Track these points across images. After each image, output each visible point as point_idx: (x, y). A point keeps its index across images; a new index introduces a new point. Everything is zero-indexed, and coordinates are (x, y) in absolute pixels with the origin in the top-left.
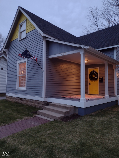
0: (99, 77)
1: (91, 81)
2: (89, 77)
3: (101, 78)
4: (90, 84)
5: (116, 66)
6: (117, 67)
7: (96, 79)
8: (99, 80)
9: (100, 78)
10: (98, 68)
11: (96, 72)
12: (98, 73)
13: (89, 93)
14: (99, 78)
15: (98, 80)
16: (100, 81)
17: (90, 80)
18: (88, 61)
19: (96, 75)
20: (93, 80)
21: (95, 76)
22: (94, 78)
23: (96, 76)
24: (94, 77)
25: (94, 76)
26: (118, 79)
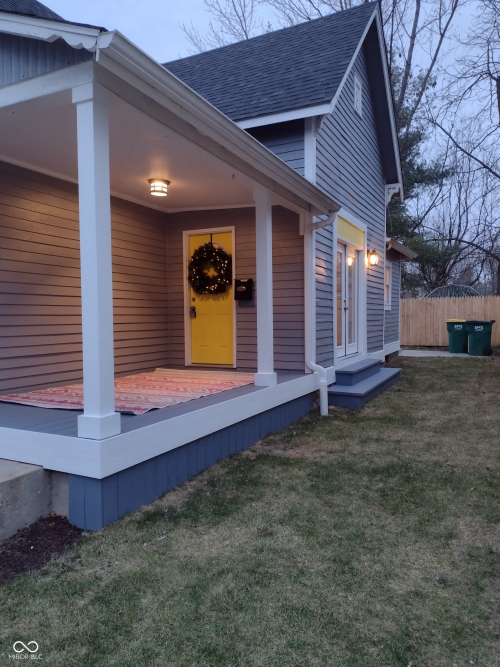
0: (234, 277)
1: (197, 299)
2: (190, 278)
3: (244, 284)
4: (193, 311)
5: (315, 219)
6: (316, 224)
7: (222, 290)
8: (237, 293)
9: (238, 283)
10: (232, 228)
11: (220, 250)
12: (229, 258)
13: (188, 362)
14: (234, 282)
15: (232, 291)
16: (239, 296)
17: (193, 294)
18: (175, 183)
19: (222, 268)
20: (210, 292)
21: (216, 274)
22: (213, 281)
23: (219, 271)
24: (214, 277)
25: (211, 273)
26: (322, 287)
